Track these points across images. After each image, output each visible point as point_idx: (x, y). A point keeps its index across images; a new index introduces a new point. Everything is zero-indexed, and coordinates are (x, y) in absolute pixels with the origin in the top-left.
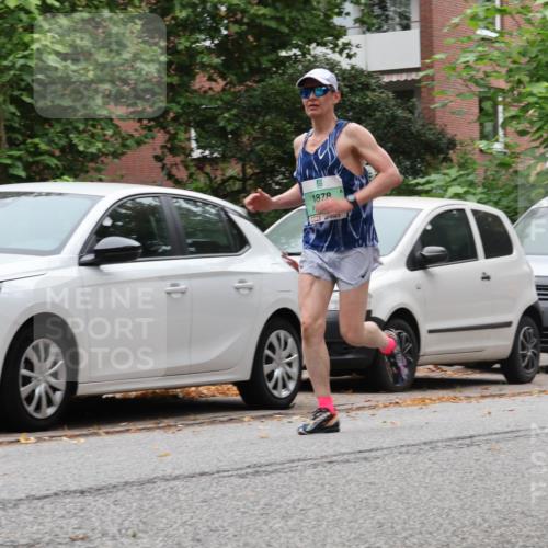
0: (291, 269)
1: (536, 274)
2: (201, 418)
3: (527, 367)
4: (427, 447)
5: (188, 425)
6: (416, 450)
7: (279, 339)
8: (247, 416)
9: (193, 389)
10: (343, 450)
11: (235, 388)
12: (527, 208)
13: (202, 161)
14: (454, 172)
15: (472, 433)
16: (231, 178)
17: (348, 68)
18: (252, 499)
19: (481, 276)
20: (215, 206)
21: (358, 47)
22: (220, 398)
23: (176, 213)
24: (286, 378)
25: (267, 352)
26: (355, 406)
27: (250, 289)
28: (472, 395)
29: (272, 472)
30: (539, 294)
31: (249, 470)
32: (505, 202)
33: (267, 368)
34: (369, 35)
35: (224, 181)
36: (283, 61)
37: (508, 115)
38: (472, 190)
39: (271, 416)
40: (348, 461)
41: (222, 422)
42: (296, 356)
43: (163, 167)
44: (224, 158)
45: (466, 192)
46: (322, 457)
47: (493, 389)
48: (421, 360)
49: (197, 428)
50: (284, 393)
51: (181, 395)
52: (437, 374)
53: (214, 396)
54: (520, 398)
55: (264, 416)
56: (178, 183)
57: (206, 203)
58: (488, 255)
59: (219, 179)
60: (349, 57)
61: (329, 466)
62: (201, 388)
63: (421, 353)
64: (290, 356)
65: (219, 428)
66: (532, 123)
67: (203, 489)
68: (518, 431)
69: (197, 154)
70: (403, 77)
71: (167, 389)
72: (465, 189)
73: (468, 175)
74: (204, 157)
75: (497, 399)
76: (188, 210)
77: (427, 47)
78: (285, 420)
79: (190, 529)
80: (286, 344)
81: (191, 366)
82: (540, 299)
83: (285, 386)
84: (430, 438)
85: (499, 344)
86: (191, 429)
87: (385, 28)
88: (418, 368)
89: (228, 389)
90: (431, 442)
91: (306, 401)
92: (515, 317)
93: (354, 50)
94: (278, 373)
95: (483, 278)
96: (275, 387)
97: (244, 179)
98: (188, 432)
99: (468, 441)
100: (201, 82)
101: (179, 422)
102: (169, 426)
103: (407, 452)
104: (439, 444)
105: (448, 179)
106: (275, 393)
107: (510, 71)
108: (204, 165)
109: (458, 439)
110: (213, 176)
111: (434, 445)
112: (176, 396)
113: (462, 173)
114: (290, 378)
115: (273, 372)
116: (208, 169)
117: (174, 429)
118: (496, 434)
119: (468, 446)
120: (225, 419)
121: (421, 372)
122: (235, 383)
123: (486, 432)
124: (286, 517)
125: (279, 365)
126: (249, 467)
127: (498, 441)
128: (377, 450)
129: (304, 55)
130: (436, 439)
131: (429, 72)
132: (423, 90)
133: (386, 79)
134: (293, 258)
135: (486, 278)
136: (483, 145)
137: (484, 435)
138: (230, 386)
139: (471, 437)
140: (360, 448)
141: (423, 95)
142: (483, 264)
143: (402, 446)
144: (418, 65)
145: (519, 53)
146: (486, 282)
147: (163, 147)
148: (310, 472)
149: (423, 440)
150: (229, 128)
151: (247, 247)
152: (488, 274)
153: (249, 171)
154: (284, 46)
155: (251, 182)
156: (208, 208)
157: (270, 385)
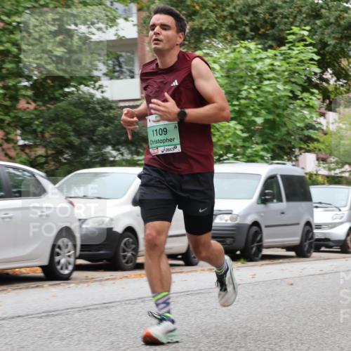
0: (68, 206)
2: (21, 285)
4: (140, 301)
5: (14, 289)
6: (134, 302)
7: (63, 242)
8: (46, 284)
9: (18, 270)
10: (95, 303)
11: (40, 269)
13: (23, 147)
16: (40, 156)
17: (101, 97)
18: (45, 330)
20: (28, 172)
21: (107, 87)
22: (32, 274)
23: (7, 175)
24: (67, 264)
25: (57, 250)
26: (104, 278)
27: (48, 216)
29: (56, 315)
31: (43, 314)
33: (57, 258)
34: (113, 81)
35: (37, 157)
36: (66, 94)
39: (59, 284)
40: (97, 309)
41: (33, 287)
42: (72, 252)
43: (3, 150)
44: (36, 145)
46: (84, 307)
47: (177, 269)
48: (140, 254)
49: (19, 291)
50: (66, 272)
51: (11, 273)
53: (28, 273)
55: (56, 284)
56: (11, 159)
57: (24, 170)
59: (33, 157)
61: (87, 311)
62: (22, 269)
63: (139, 250)
64: (69, 252)
65: (30, 291)
67: (18, 325)
69: (21, 142)
71: (3, 270)
74: (25, 145)
75: (180, 274)
76: (14, 174)
78: (67, 286)
79: (9, 347)
80: (67, 245)
83: (67, 268)
84: (142, 296)
85: (181, 245)
86: (16, 291)
87: (122, 77)
88: (138, 258)
89: (37, 270)
90: (142, 298)
91: (79, 276)
93: (105, 89)
94: (63, 261)
96: (62, 269)
97: (47, 157)
98: (14, 293)
100: (22, 104)
101: (9, 288)
102: (4, 290)
103: (129, 304)
104: (146, 299)
106: (62, 272)
108: (25, 149)
110: (30, 155)
111: (144, 299)
112: (7, 274)
114: (69, 264)
115: (60, 260)
117: (5, 292)
120: (35, 286)
121: (140, 260)
122: (41, 267)
124: (62, 339)
125: (64, 257)
126: (44, 312)
129: (78, 91)
133: (122, 104)
134: (71, 199)
138: (38, 268)
140: (104, 302)
143: (127, 300)
144: (139, 97)
147: (2, 139)
148: (76, 315)
149: (138, 297)
150: (39, 130)
151: (45, 194)
153: (50, 152)
154: (67, 86)
155: (50, 158)
156: (26, 173)
157: (59, 267)
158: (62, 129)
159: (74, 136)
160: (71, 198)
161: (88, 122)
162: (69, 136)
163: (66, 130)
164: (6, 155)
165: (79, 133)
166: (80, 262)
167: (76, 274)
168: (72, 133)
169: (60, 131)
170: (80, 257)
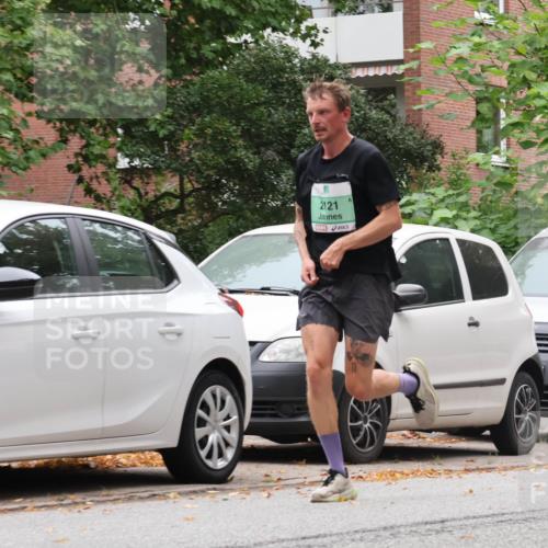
0: (231, 310)
1: (536, 319)
2: (117, 493)
3: (523, 435)
4: (387, 534)
5: (99, 502)
6: (372, 537)
7: (214, 396)
8: (173, 491)
9: (109, 457)
10: (283, 537)
11: (160, 457)
12: (530, 238)
13: (130, 172)
14: (440, 192)
15: (444, 516)
16: (167, 194)
17: (309, 57)
19: (468, 321)
20: (136, 230)
21: (325, 32)
22: (142, 468)
24: (223, 445)
25: (200, 412)
26: (308, 480)
27: (179, 334)
28: (453, 468)
30: (539, 345)
32: (503, 230)
33: (199, 433)
34: (340, 17)
35: (158, 198)
36: (228, 52)
37: (511, 121)
38: (464, 214)
39: (203, 491)
41: (141, 498)
42: (235, 417)
43: (80, 180)
44: (157, 170)
45: (456, 217)
47: (481, 461)
48: (392, 424)
49: (109, 506)
50: (221, 464)
51: (93, 465)
52: (413, 442)
53: (135, 466)
54: (511, 473)
55: (195, 492)
56: (100, 201)
57: (127, 228)
58: (477, 295)
59: (151, 196)
60: (315, 45)
62: (118, 457)
63: (392, 416)
64: (228, 417)
65: (137, 506)
66: (538, 132)
68: (503, 514)
69: (123, 163)
70: (382, 71)
71: (76, 457)
72: (454, 212)
73: (459, 195)
74: (133, 169)
75: (484, 474)
76: (106, 236)
77: (412, 33)
78: (220, 497)
80: (223, 402)
81: (103, 429)
82: (540, 351)
83: (221, 455)
84: (392, 522)
85: (489, 407)
86: (102, 507)
87: (361, 8)
88: (388, 434)
89: (152, 458)
90: (392, 527)
91: (249, 473)
92: (509, 373)
93: (321, 35)
94: (213, 439)
95: (470, 325)
96: (209, 456)
97: (183, 196)
98: (97, 510)
99: (438, 527)
101: (88, 498)
102: (76, 503)
103: (361, 540)
104: (402, 530)
105: (434, 200)
106: (209, 463)
107: (513, 65)
108: (132, 178)
109: (426, 523)
110: (142, 192)
111: (396, 530)
112: (87, 466)
113: (451, 192)
114: (227, 444)
115: (206, 437)
116: (137, 183)
117: (81, 507)
118: (474, 517)
119: (438, 532)
120: (146, 494)
121: (392, 439)
122: (161, 451)
123: (462, 515)
125: (214, 429)
127: (474, 527)
128: (325, 536)
129: (256, 42)
130: (398, 524)
131: (414, 64)
132: (406, 87)
133: (360, 73)
134: (234, 296)
135: (474, 324)
136: (479, 157)
137: (460, 520)
138: (155, 453)
139: (443, 522)
140: (304, 534)
141: (406, 94)
142: (470, 306)
143: (356, 532)
144: (400, 56)
145: (525, 42)
146: (474, 329)
147: (77, 155)
149: (383, 524)
150: (162, 133)
151: (176, 282)
152: (476, 319)
153: (188, 186)
154: (232, 32)
155: (191, 200)
156: (130, 233)
157: (203, 453)
158: (217, 132)
159: (245, 148)
160: (232, 292)
161: (279, 115)
162: (235, 148)
163: (228, 133)
164: (89, 191)
165: (256, 141)
166: (251, 441)
167: (242, 469)
168: (241, 142)
169: (214, 137)
170: (252, 430)
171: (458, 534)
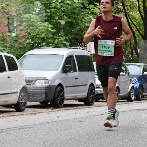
3: (22, 106)
12: (23, 55)
15: (2, 128)
19: (8, 77)
28: (4, 116)
32: (16, 53)
38: (6, 49)
45: (3, 49)
54: (20, 116)
58: (10, 70)
68: (17, 127)
73: (4, 43)
75: (12, 117)
113: (2, 43)
118: (10, 128)
123: (7, 128)
127: (10, 131)
136: (9, 34)
139: (2, 130)
142: (8, 73)
146: (9, 79)
152: (10, 76)
171: (6, 133)
